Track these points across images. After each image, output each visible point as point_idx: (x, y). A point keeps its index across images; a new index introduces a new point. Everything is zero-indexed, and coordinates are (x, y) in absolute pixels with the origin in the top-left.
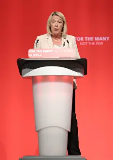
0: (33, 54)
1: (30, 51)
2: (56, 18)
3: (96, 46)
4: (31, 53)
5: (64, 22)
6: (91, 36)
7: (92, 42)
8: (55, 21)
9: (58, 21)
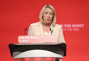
0: (22, 40)
3: (73, 32)
4: (20, 39)
5: (54, 14)
8: (48, 13)
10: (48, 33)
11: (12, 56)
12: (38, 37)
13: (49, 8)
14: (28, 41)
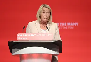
0: (21, 38)
1: (18, 35)
2: (46, 10)
6: (64, 22)
7: (65, 26)
8: (45, 12)
9: (47, 12)
10: (45, 31)
11: (11, 53)
12: (35, 35)
13: (46, 7)
14: (26, 38)
